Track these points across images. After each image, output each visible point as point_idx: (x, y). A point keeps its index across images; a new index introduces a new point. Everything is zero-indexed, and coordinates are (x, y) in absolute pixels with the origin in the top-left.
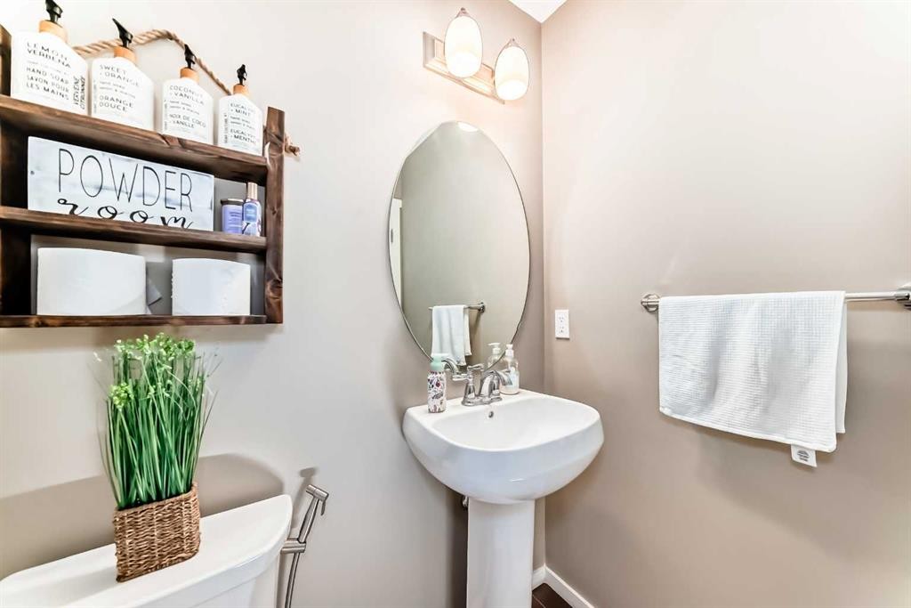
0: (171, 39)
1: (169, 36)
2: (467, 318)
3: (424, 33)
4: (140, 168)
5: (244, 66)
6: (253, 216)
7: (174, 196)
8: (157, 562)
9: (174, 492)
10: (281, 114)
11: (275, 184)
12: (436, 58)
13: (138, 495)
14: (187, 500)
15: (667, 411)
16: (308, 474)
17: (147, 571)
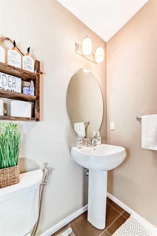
0: (8, 40)
1: (8, 39)
2: (84, 126)
3: (76, 43)
4: (2, 75)
5: (29, 48)
6: (32, 90)
7: (11, 83)
8: (9, 184)
9: (13, 165)
10: (39, 62)
11: (38, 82)
12: (79, 50)
13: (4, 166)
14: (16, 167)
15: (144, 147)
16: (46, 164)
17: (7, 186)
